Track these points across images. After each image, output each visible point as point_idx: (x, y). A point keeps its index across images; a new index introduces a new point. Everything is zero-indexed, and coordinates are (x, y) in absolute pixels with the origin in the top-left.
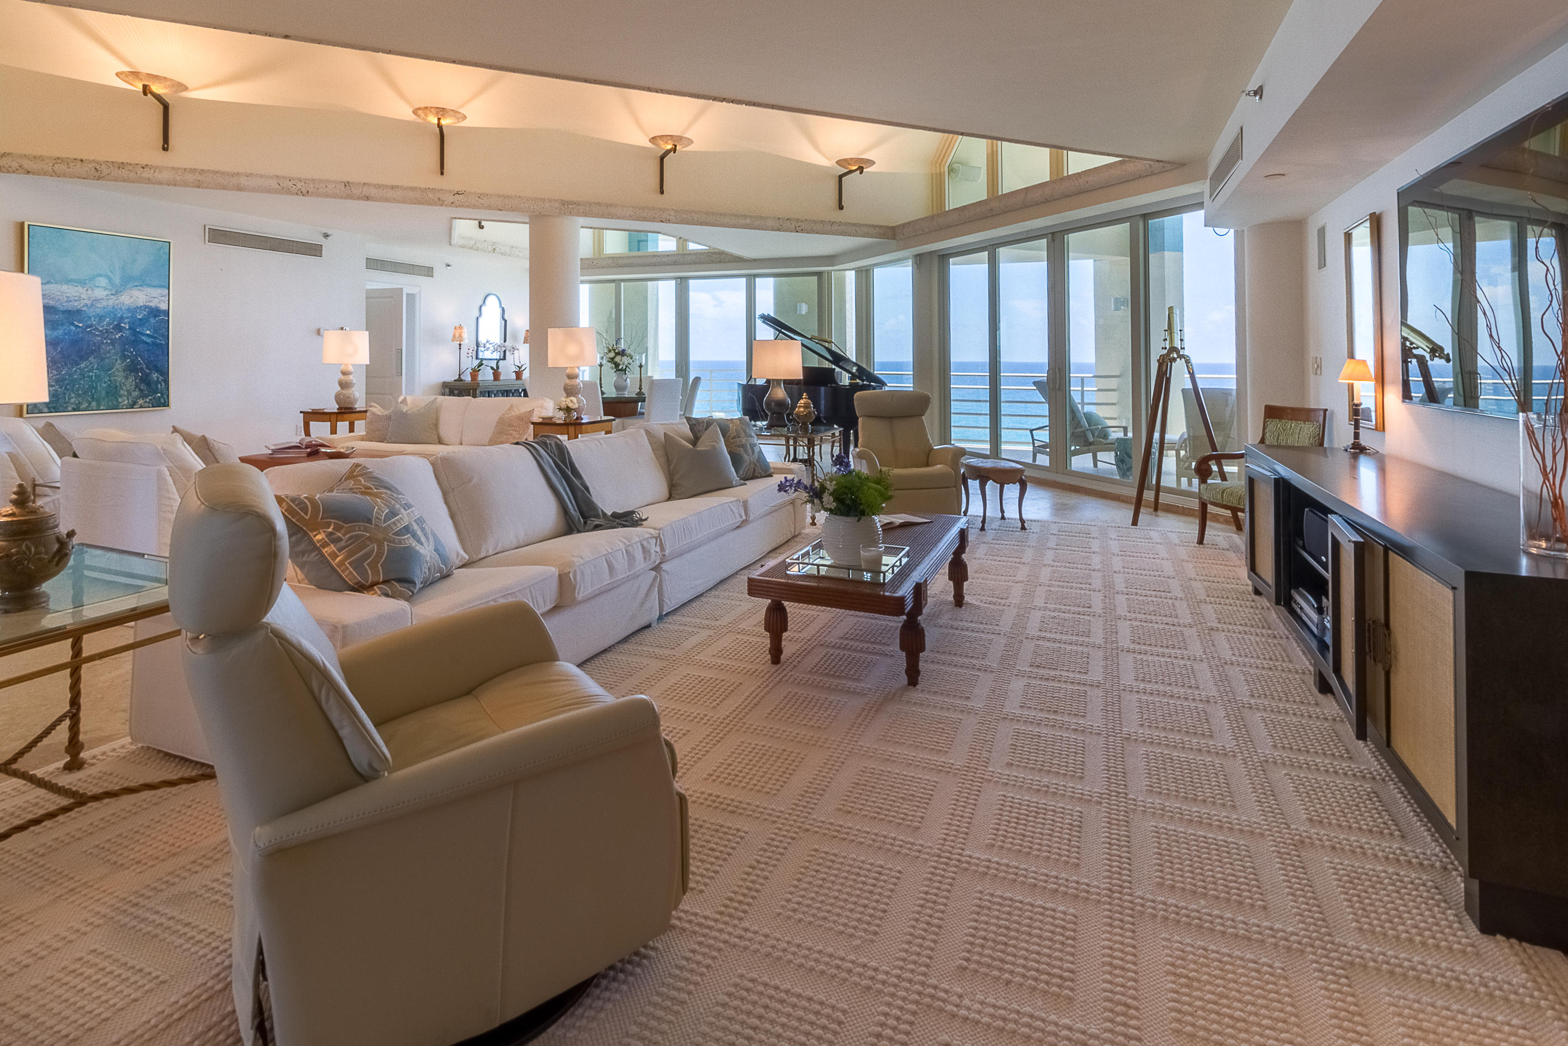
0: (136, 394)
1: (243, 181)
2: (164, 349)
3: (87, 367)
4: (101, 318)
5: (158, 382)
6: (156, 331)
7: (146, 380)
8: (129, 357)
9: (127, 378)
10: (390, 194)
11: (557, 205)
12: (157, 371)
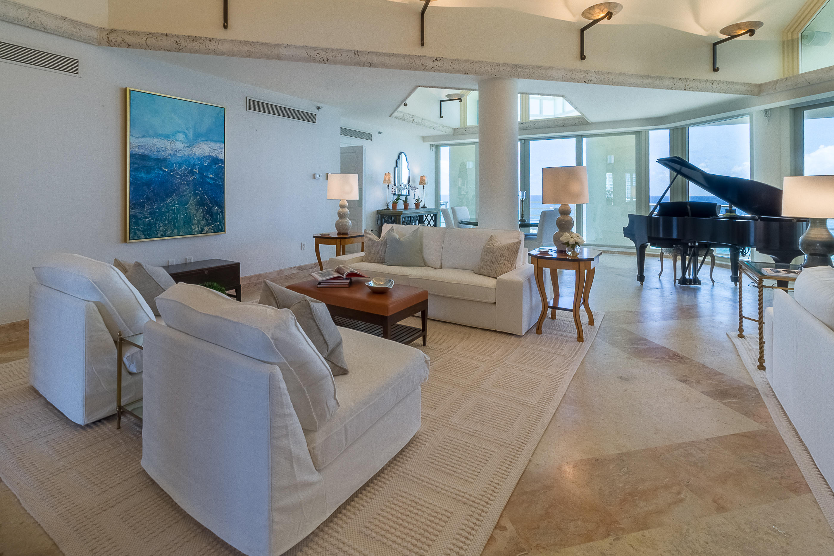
0: (203, 223)
1: (282, 51)
2: (220, 188)
3: (171, 202)
4: (180, 165)
5: (218, 213)
6: (216, 175)
7: (209, 212)
8: (199, 195)
9: (197, 211)
10: (388, 60)
11: (509, 69)
12: (217, 205)
